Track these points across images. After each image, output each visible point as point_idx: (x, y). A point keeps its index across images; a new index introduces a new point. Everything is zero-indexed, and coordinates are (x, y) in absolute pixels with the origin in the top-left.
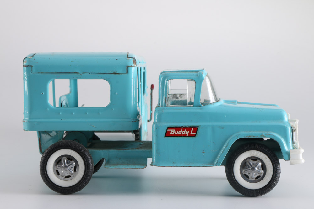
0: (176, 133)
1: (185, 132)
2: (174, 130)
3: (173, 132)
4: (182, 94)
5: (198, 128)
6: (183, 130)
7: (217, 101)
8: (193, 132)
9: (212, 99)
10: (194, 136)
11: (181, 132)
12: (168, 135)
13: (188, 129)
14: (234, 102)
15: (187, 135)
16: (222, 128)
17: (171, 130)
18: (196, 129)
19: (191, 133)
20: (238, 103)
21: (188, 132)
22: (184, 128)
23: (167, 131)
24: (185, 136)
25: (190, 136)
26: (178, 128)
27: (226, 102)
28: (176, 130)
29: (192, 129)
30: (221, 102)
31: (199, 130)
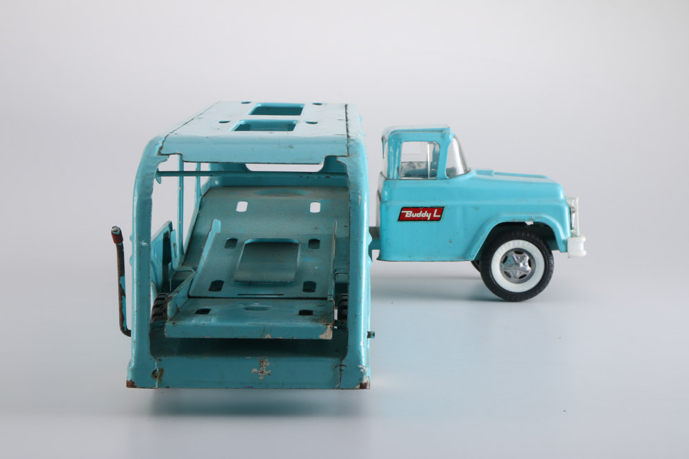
0: (413, 216)
1: (425, 214)
2: (411, 212)
3: (409, 214)
4: (421, 162)
5: (443, 210)
6: (424, 212)
7: (467, 172)
8: (437, 214)
9: (460, 170)
10: (438, 219)
11: (420, 214)
12: (402, 218)
13: (431, 210)
14: (489, 173)
15: (429, 219)
16: (477, 208)
17: (407, 212)
18: (441, 210)
19: (435, 216)
20: (496, 174)
21: (430, 214)
22: (424, 209)
23: (401, 213)
24: (425, 219)
25: (433, 219)
26: (416, 210)
27: (479, 172)
28: (414, 212)
29: (436, 210)
30: (473, 174)
31: (445, 212)
